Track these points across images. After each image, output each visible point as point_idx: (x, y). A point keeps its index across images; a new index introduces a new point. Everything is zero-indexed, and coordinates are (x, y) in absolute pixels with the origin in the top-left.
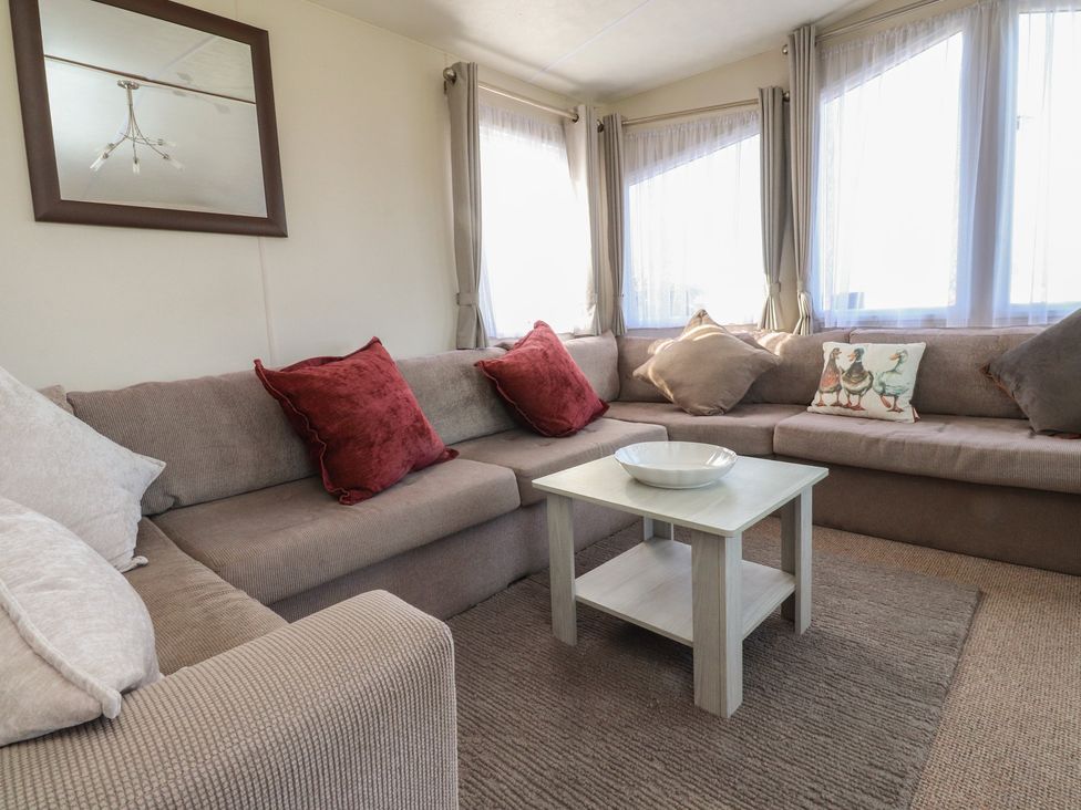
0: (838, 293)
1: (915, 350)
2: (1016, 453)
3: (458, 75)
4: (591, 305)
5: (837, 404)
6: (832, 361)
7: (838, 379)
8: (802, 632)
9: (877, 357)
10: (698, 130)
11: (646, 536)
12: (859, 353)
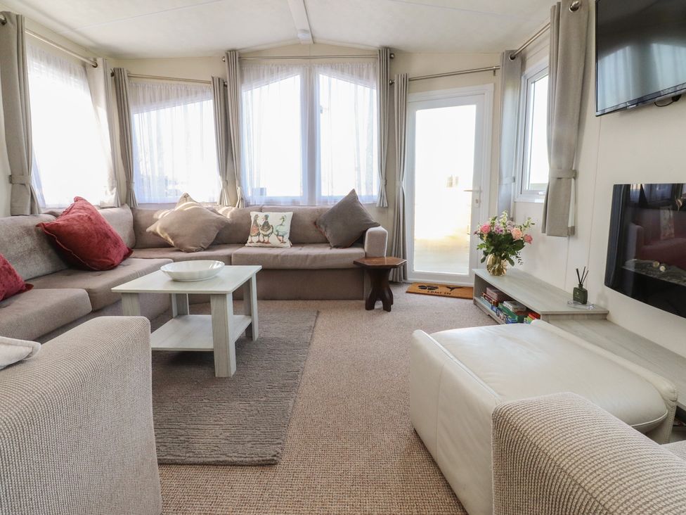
0: (255, 187)
1: (289, 215)
2: (326, 255)
3: (8, 20)
4: (112, 188)
5: (259, 242)
6: (255, 221)
7: (258, 230)
8: (256, 339)
9: (274, 219)
10: (177, 90)
11: (174, 316)
12: (267, 217)
